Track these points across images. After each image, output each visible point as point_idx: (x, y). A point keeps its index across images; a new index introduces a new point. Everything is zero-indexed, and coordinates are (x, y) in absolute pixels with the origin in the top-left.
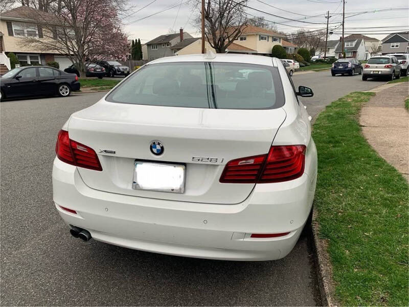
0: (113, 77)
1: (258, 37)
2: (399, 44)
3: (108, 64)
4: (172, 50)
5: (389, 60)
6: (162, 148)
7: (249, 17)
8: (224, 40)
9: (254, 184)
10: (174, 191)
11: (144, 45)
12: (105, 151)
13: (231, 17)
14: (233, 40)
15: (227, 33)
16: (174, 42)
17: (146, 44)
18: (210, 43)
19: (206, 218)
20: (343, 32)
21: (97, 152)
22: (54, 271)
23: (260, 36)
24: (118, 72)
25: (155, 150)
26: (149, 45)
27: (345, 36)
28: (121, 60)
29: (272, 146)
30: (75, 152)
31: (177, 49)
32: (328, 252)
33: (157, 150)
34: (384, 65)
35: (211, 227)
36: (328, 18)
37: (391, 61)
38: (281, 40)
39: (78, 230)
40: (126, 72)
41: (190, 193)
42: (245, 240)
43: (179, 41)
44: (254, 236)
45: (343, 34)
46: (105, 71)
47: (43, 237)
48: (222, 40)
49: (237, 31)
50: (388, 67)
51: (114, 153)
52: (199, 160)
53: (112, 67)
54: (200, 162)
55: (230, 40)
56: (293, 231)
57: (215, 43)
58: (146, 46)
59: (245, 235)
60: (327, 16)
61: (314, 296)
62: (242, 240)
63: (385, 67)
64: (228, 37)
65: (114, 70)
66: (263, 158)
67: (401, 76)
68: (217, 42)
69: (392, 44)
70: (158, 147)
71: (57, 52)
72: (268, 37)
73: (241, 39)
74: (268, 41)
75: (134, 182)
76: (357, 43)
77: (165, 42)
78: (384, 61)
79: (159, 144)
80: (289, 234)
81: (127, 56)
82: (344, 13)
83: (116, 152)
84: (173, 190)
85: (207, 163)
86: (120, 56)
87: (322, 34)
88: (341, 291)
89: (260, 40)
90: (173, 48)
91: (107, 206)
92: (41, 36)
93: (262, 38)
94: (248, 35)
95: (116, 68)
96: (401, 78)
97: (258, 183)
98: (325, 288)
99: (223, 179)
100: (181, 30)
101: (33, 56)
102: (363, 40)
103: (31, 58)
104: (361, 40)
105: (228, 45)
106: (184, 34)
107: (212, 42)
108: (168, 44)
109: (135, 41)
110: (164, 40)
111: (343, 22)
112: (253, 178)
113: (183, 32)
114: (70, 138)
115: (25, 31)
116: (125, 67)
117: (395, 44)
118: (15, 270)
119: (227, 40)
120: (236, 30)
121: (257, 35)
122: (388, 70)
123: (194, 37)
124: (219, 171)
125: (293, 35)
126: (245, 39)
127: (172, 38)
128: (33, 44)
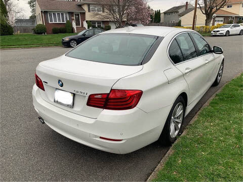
6: (63, 84)
8: (213, 8)
9: (103, 109)
12: (45, 82)
15: (216, 3)
16: (181, 11)
18: (202, 11)
21: (42, 82)
25: (60, 84)
26: (165, 13)
29: (111, 89)
43: (185, 10)
44: (101, 138)
51: (47, 83)
55: (218, 8)
56: (125, 139)
57: (205, 10)
58: (163, 14)
59: (96, 136)
64: (216, 6)
68: (207, 9)
71: (108, 20)
73: (228, 7)
79: (61, 81)
90: (180, 14)
92: (103, 12)
94: (234, 4)
99: (88, 104)
100: (187, 3)
101: (99, 22)
103: (98, 23)
105: (216, 11)
106: (188, 5)
108: (177, 12)
109: (157, 11)
110: (175, 10)
115: (96, 9)
119: (215, 8)
121: (240, 3)
126: (231, 7)
127: (180, 8)
128: (98, 16)
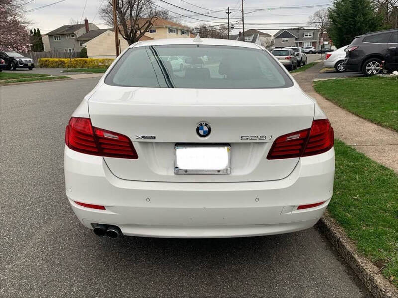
0: (15, 69)
1: (167, 30)
2: (287, 39)
3: (7, 56)
4: (78, 41)
5: (288, 53)
6: (210, 129)
7: (158, 9)
8: (136, 32)
9: (298, 158)
10: (221, 173)
11: (44, 35)
12: (143, 137)
13: (142, 8)
14: (144, 33)
15: (138, 25)
16: (80, 33)
17: (46, 34)
18: (122, 35)
19: (257, 195)
20: (243, 27)
21: (133, 138)
22: (71, 278)
23: (169, 29)
24: (21, 64)
25: (202, 132)
26: (50, 35)
27: (245, 30)
28: (21, 51)
29: (314, 120)
30: (101, 141)
31: (84, 40)
32: (332, 217)
33: (204, 131)
34: (285, 57)
35: (263, 204)
36: (228, 13)
37: (290, 54)
38: (189, 33)
39: (104, 228)
40: (30, 64)
41: (237, 173)
42: (293, 212)
43: (85, 33)
44: (300, 207)
45: (243, 29)
46: (5, 63)
47: (34, 244)
48: (134, 32)
49: (148, 24)
50: (288, 58)
51: (155, 138)
52: (248, 138)
53: (12, 59)
54: (248, 141)
55: (142, 32)
56: (328, 199)
57: (126, 34)
58: (47, 37)
59: (293, 208)
60: (228, 12)
61: (336, 257)
62: (290, 213)
63: (286, 58)
64: (140, 29)
65: (15, 61)
66: (307, 132)
67: (298, 66)
68: (129, 34)
69: (282, 39)
70: (206, 128)
72: (177, 31)
73: (152, 32)
74: (177, 34)
75: (177, 168)
76: (254, 38)
77: (70, 32)
78: (284, 53)
79: (206, 125)
80: (325, 203)
81: (28, 46)
82: (243, 10)
83: (156, 138)
84: (219, 171)
85: (255, 141)
86: (20, 47)
87: (224, 28)
88: (363, 248)
89: (169, 33)
90: (79, 39)
91: (148, 195)
93: (171, 31)
94: (158, 28)
95: (18, 59)
96: (297, 68)
97: (303, 157)
98: (347, 247)
99: (270, 156)
100: (86, 21)
102: (258, 35)
104: (257, 35)
105: (140, 36)
106: (89, 25)
107: (123, 33)
108: (73, 35)
109: (33, 31)
110: (67, 31)
111: (243, 18)
112: (298, 152)
113: (89, 22)
114: (93, 125)
116: (28, 59)
117: (285, 39)
118: (20, 285)
119: (139, 32)
120: (147, 22)
121: (166, 27)
122: (288, 61)
123: (101, 29)
124: (267, 148)
125: (196, 29)
126: (155, 31)
127: (76, 29)
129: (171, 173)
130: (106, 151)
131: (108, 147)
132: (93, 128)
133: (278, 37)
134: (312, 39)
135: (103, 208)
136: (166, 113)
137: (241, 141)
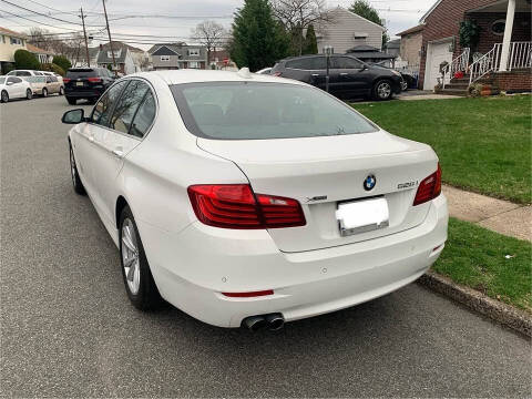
2: (168, 57)
6: (375, 181)
21: (303, 202)
25: (368, 185)
30: (265, 210)
36: (82, 17)
38: (25, 42)
51: (326, 198)
52: (402, 187)
60: (80, 14)
69: (161, 57)
72: (4, 37)
75: (343, 229)
76: (122, 53)
79: (373, 177)
82: (106, 14)
83: (328, 197)
87: (78, 38)
99: (416, 203)
102: (128, 51)
111: (108, 26)
114: (254, 192)
117: (165, 57)
129: (336, 235)
130: (269, 222)
131: (274, 216)
132: (255, 195)
133: (155, 54)
134: (198, 58)
135: (270, 292)
136: (338, 169)
137: (397, 190)
